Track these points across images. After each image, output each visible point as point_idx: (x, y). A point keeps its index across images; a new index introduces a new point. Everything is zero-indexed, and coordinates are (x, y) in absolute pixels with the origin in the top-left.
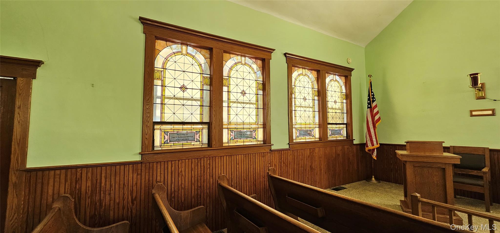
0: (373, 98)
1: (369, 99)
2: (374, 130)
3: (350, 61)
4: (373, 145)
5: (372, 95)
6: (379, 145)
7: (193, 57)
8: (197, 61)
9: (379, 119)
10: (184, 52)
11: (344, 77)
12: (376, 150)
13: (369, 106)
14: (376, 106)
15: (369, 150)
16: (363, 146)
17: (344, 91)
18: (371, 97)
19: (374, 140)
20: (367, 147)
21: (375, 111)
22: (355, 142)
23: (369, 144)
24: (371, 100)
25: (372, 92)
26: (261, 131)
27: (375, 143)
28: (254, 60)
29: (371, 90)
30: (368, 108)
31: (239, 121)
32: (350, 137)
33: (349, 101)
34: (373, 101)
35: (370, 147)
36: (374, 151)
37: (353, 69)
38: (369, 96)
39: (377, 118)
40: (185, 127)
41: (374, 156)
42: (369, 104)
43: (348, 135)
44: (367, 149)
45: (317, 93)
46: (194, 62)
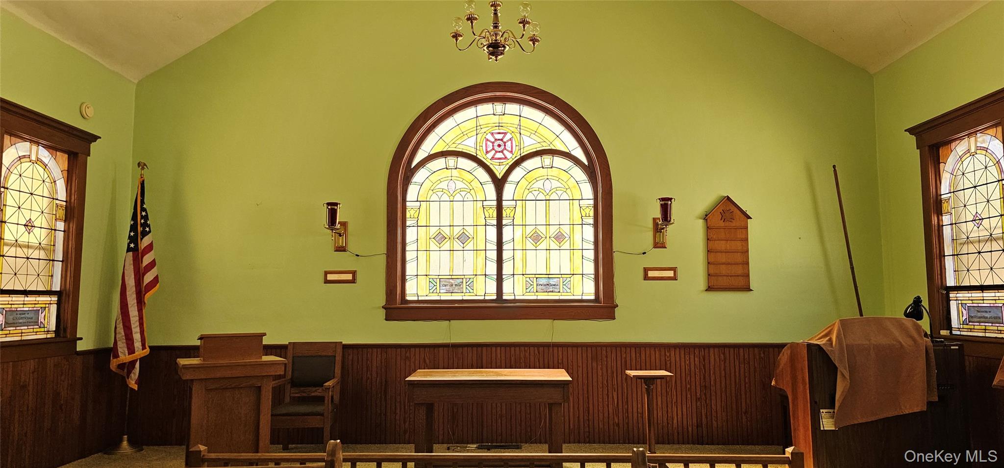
0: (145, 225)
1: (133, 228)
2: (140, 310)
3: (90, 112)
4: (131, 351)
5: (142, 217)
6: (147, 351)
9: (156, 280)
11: (67, 156)
12: (137, 365)
13: (132, 245)
14: (150, 247)
15: (121, 366)
16: (103, 354)
17: (62, 194)
18: (140, 221)
19: (137, 336)
20: (116, 356)
21: (147, 260)
22: (81, 346)
23: (122, 348)
24: (140, 229)
25: (143, 209)
27: (138, 344)
29: (143, 202)
30: (129, 249)
32: (69, 331)
33: (73, 226)
34: (144, 234)
35: (124, 356)
36: (134, 367)
37: (95, 138)
38: (134, 217)
39: (148, 278)
41: (133, 384)
42: (133, 239)
43: (62, 327)
44: (114, 364)
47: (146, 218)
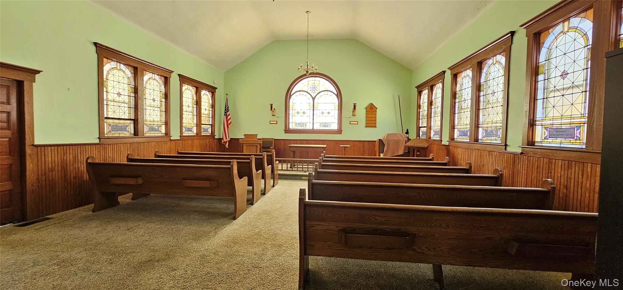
1: (225, 110)
2: (228, 129)
3: (215, 82)
4: (226, 139)
5: (227, 107)
6: (230, 139)
7: (124, 72)
8: (126, 75)
9: (231, 122)
10: (119, 68)
11: (211, 93)
12: (228, 142)
13: (225, 114)
14: (229, 115)
15: (224, 142)
16: (220, 140)
17: (211, 102)
18: (227, 108)
19: (227, 135)
20: (223, 140)
21: (229, 117)
22: (216, 137)
23: (224, 138)
24: (227, 110)
25: (227, 105)
26: (164, 127)
27: (228, 137)
28: (160, 77)
29: (227, 104)
30: (225, 115)
31: (152, 119)
32: (214, 133)
33: (213, 109)
34: (228, 111)
35: (225, 140)
36: (227, 142)
37: (217, 88)
39: (229, 122)
40: (121, 121)
41: (227, 146)
42: (226, 113)
43: (212, 132)
44: (223, 141)
45: (195, 103)
46: (125, 75)
47: (228, 107)
